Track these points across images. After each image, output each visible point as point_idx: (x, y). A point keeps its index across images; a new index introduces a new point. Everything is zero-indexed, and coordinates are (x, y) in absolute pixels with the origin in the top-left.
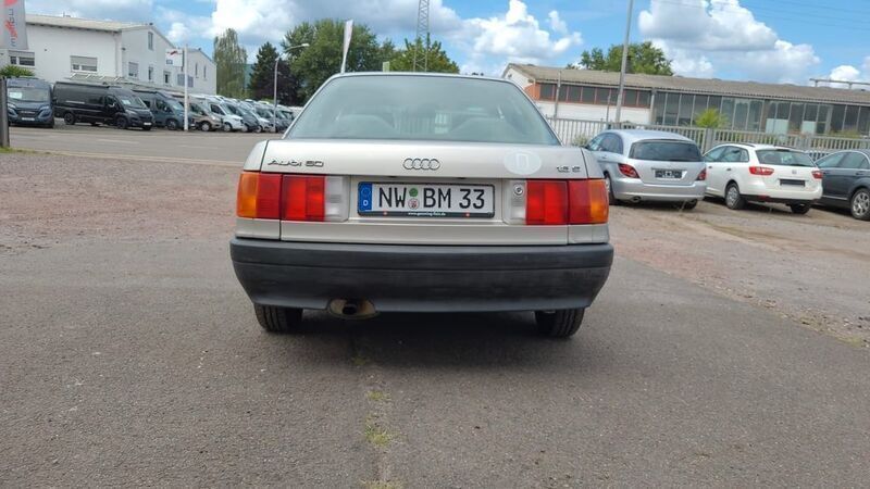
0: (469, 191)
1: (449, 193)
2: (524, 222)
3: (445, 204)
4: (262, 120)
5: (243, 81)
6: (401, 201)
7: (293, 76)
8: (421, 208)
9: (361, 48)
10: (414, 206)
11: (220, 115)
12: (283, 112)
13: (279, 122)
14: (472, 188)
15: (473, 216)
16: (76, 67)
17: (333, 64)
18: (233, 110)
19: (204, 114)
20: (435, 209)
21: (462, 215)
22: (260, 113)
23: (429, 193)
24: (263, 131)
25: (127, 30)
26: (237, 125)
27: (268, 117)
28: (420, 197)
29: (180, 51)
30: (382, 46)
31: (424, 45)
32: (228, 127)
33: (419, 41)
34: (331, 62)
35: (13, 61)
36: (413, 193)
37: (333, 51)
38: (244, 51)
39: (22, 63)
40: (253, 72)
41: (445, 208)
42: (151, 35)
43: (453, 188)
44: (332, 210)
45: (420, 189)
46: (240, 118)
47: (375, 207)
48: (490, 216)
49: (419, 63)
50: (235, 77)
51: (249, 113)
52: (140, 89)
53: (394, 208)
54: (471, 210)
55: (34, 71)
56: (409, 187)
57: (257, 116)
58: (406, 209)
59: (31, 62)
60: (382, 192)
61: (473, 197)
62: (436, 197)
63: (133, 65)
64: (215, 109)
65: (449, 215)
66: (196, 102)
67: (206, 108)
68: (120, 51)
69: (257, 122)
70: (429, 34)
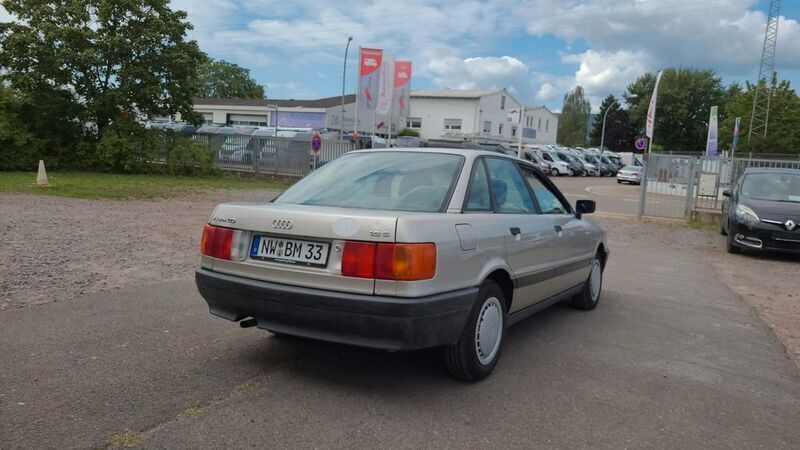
0: (313, 246)
1: (300, 247)
2: (340, 272)
3: (297, 254)
4: (589, 166)
5: (585, 130)
6: (273, 250)
7: (632, 125)
8: (283, 257)
9: (704, 93)
10: (279, 254)
11: (549, 162)
12: (611, 158)
13: (604, 167)
14: (315, 244)
15: (313, 265)
16: (447, 127)
17: (672, 111)
18: (562, 157)
19: (535, 161)
20: (291, 258)
21: (304, 264)
22: (588, 159)
23: (289, 246)
24: (588, 176)
25: (485, 96)
26: (563, 170)
27: (594, 163)
28: (284, 248)
29: (518, 110)
30: (727, 88)
31: (769, 85)
32: (555, 172)
33: (762, 82)
34: (670, 108)
35: (408, 126)
36: (281, 245)
37: (673, 97)
38: (589, 104)
39: (414, 126)
40: (595, 122)
41: (296, 258)
42: (504, 97)
43: (303, 242)
44: (235, 252)
45: (285, 242)
46: (566, 164)
47: (259, 254)
48: (324, 266)
49: (762, 105)
50: (578, 128)
51: (577, 160)
52: (490, 142)
53: (269, 255)
54: (312, 261)
55: (420, 132)
56: (279, 240)
57: (584, 162)
58: (275, 256)
59: (419, 125)
60: (264, 243)
61: (315, 250)
62: (293, 249)
63: (488, 123)
64: (546, 157)
65: (298, 263)
66: (529, 151)
67: (538, 156)
68: (478, 113)
69: (582, 168)
70: (775, 74)
